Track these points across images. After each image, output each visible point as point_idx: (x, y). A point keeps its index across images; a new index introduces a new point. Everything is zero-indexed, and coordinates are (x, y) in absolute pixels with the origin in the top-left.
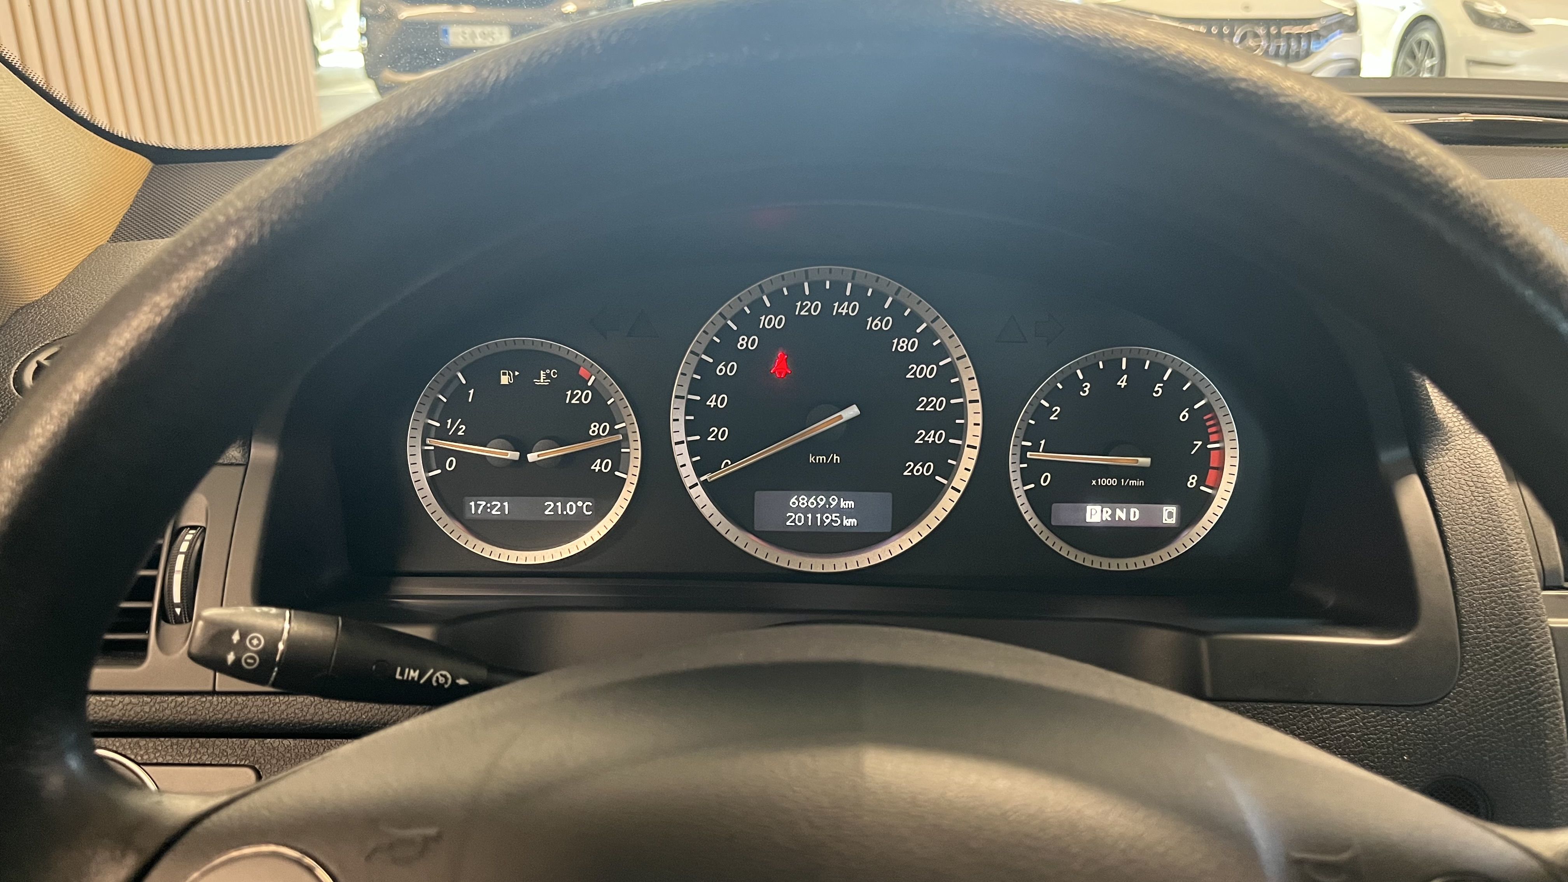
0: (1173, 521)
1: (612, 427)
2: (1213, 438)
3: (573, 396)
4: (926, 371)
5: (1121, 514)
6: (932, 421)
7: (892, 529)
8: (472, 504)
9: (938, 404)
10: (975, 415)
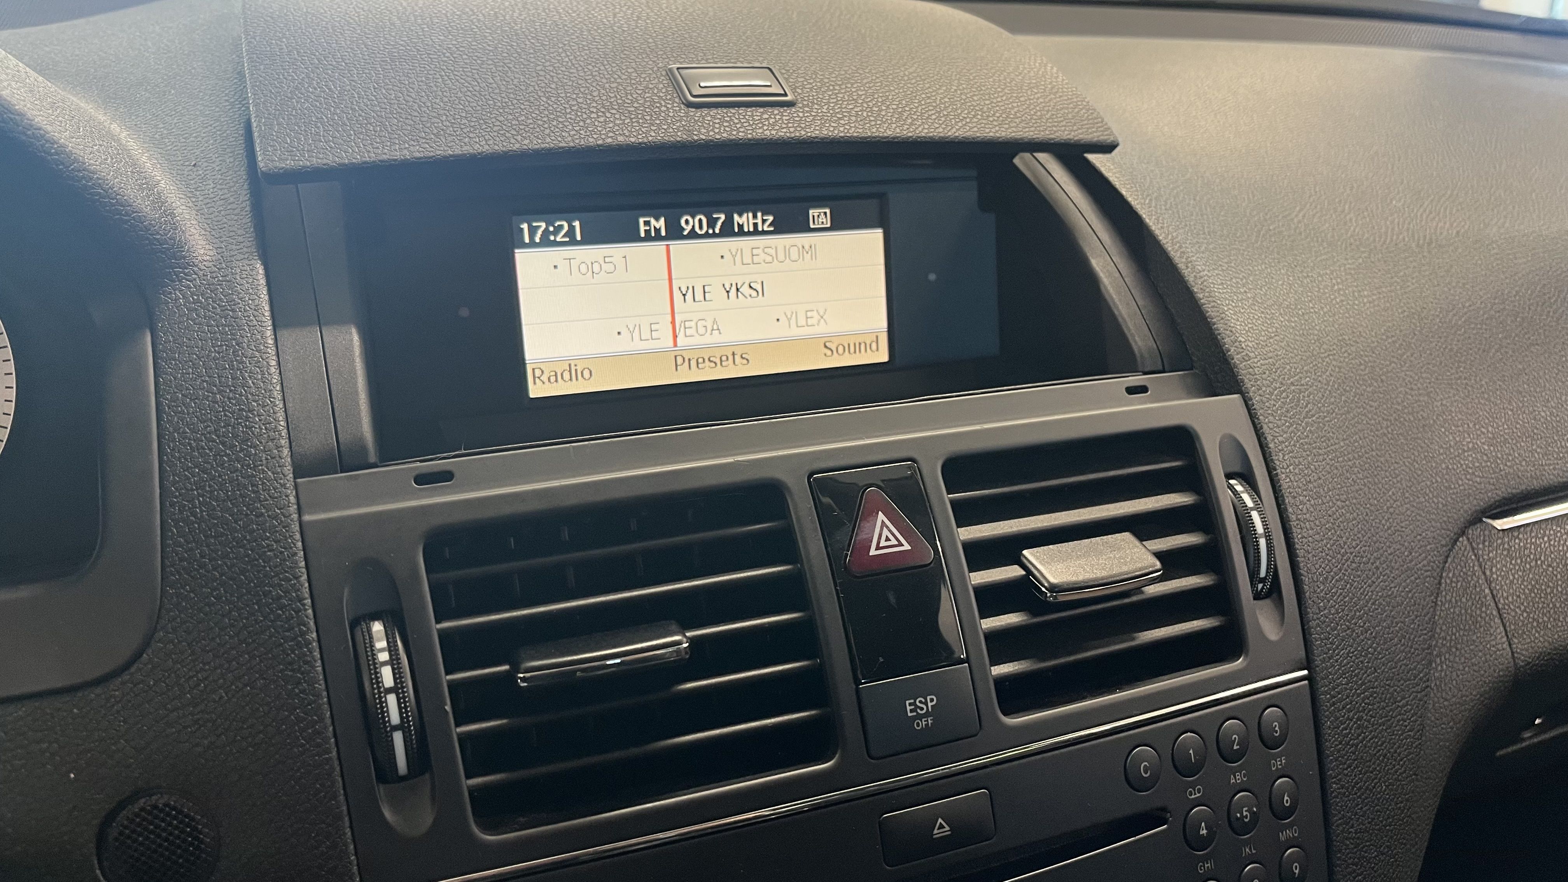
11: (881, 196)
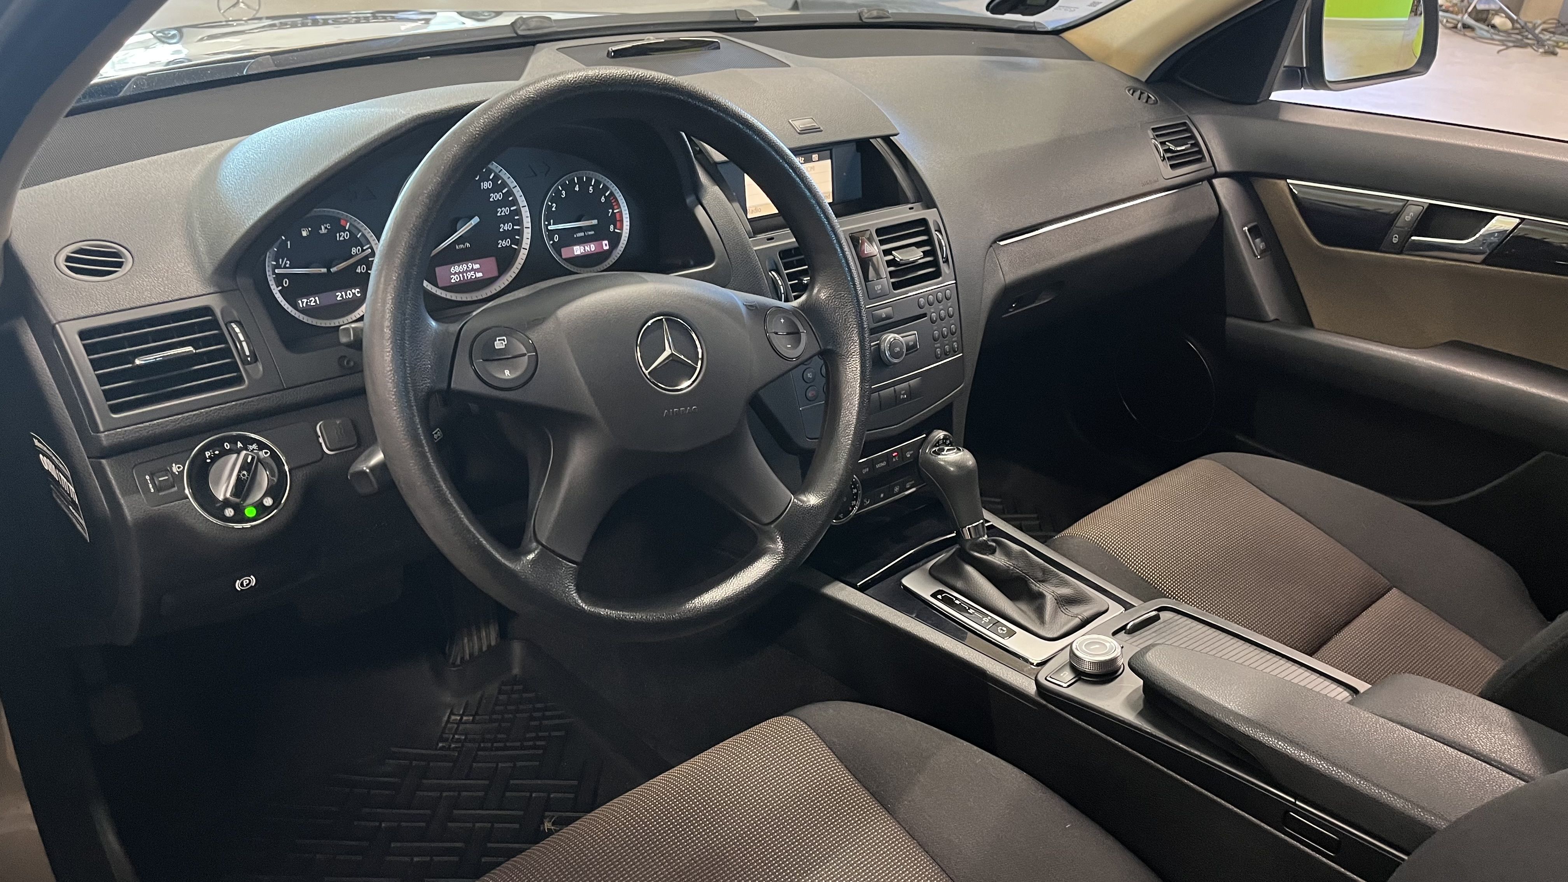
0: (607, 248)
1: (362, 249)
2: (616, 207)
3: (340, 236)
4: (498, 196)
5: (587, 248)
6: (505, 219)
7: (499, 273)
8: (300, 302)
9: (505, 211)
10: (526, 212)
11: (831, 150)
